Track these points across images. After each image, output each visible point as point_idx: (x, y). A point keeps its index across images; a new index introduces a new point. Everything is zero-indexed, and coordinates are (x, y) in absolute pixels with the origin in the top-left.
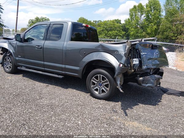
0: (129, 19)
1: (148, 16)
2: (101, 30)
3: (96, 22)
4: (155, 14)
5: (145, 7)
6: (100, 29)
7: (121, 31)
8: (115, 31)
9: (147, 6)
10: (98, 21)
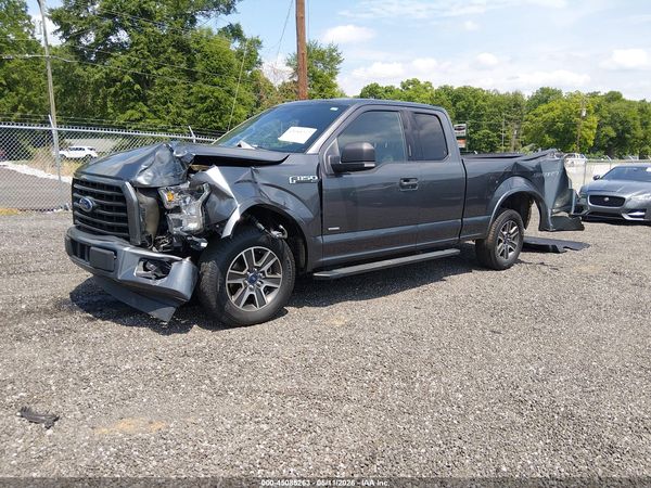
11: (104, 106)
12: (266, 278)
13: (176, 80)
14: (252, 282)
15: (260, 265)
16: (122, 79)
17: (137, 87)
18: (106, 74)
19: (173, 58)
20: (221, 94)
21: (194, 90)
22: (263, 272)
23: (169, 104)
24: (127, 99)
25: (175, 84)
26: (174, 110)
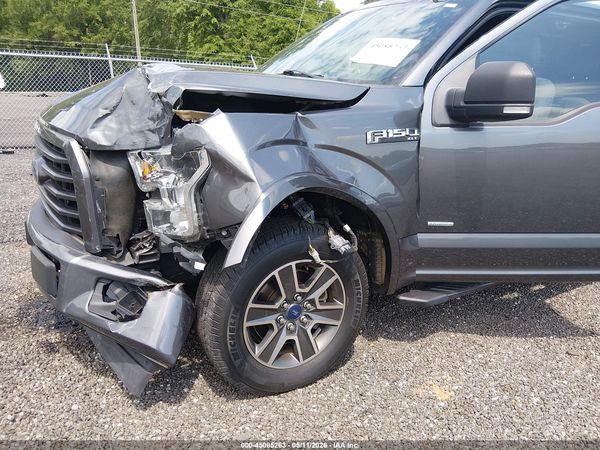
11: (185, 40)
12: (317, 311)
13: (250, 12)
14: (291, 317)
15: (307, 290)
16: (201, 13)
17: (214, 20)
18: (188, 9)
20: (291, 25)
21: (267, 21)
22: (312, 302)
23: (244, 37)
24: (205, 33)
25: (249, 16)
26: (248, 43)
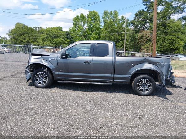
0: (73, 28)
1: (90, 26)
2: (45, 37)
3: (36, 28)
4: (96, 24)
5: (86, 17)
6: (44, 35)
7: (66, 38)
8: (59, 38)
9: (88, 17)
10: (38, 28)
12: (44, 79)
13: (161, 35)
15: (43, 76)
19: (161, 29)
20: (174, 38)
21: (166, 37)
